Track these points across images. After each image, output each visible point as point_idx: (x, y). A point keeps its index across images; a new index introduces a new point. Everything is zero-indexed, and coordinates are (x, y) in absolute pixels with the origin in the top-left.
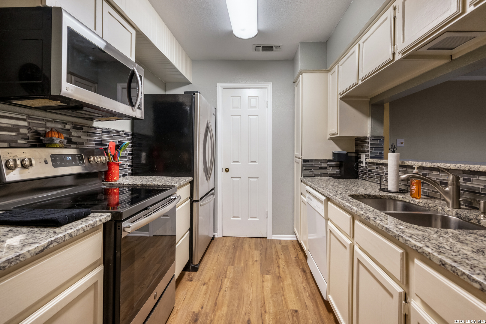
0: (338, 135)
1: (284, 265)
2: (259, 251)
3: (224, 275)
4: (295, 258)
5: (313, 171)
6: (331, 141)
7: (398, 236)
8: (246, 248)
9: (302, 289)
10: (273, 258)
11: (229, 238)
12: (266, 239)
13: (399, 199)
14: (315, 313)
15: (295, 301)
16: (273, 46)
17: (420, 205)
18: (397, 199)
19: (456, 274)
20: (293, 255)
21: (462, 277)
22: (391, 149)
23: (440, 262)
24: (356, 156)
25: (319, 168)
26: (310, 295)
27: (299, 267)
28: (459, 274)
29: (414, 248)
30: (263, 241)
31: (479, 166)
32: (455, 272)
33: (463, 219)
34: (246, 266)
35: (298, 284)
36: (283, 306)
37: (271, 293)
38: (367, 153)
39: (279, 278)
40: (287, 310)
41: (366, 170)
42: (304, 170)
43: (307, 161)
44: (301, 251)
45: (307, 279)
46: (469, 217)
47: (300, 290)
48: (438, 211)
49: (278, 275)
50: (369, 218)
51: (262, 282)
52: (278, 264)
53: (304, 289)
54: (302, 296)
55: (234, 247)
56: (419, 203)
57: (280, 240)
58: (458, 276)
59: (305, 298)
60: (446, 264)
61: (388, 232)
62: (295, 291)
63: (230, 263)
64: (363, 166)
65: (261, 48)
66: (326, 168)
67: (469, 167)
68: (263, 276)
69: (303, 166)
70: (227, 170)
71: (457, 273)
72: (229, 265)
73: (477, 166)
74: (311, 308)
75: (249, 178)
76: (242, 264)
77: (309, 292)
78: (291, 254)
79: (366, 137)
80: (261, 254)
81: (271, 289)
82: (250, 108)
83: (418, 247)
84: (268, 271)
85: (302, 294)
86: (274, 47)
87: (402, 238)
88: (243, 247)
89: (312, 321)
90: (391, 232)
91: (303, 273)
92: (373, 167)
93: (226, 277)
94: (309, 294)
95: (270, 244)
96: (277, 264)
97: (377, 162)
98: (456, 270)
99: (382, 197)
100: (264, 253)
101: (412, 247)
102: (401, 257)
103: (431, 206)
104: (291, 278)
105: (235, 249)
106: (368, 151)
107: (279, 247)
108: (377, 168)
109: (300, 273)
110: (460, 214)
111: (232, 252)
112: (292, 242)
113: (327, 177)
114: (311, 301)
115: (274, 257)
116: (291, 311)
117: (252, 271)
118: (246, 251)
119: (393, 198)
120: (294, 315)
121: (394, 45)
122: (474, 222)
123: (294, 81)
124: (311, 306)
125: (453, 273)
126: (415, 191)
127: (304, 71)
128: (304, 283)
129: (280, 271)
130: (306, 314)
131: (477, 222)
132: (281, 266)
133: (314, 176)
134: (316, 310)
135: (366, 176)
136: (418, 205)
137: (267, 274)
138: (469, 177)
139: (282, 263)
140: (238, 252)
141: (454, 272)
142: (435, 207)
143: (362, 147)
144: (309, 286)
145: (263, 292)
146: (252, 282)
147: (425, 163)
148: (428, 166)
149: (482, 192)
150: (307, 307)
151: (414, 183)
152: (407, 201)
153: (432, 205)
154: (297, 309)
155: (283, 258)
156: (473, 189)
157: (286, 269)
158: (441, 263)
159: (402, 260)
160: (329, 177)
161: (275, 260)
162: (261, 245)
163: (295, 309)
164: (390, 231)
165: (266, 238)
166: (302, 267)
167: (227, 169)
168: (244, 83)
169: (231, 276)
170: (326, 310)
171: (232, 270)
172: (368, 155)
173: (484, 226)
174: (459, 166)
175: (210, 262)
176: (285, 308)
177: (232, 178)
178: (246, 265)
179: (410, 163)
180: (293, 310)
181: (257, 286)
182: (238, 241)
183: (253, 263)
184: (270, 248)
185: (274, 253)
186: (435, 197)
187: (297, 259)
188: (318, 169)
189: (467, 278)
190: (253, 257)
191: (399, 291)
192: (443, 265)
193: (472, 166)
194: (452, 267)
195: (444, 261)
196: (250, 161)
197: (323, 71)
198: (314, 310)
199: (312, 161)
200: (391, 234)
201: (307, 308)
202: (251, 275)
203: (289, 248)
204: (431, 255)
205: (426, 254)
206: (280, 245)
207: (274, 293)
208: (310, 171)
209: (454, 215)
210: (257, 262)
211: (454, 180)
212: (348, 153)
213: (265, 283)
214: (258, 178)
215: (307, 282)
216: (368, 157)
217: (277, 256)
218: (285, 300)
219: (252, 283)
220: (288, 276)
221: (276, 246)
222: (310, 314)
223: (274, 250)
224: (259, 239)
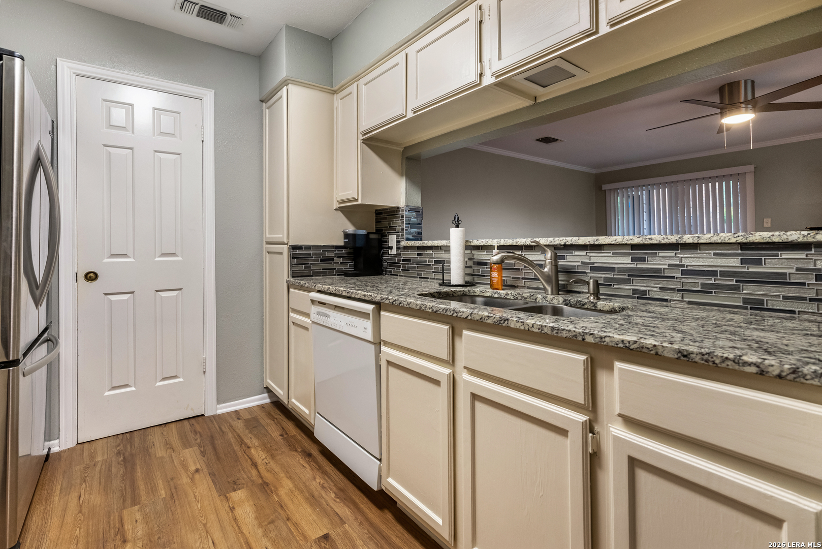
0: (359, 202)
1: (264, 457)
2: (196, 448)
3: (118, 537)
4: (282, 435)
5: (310, 267)
6: (340, 214)
7: (583, 334)
8: (160, 451)
9: (319, 488)
10: (234, 451)
11: (100, 442)
12: (203, 417)
13: (476, 294)
14: (361, 523)
15: (315, 518)
16: (226, 14)
17: (508, 297)
18: (473, 294)
19: (711, 364)
20: (274, 432)
21: (724, 365)
22: (454, 223)
23: (677, 355)
24: (380, 237)
25: (322, 260)
26: (338, 495)
27: (296, 451)
28: (717, 361)
29: (621, 345)
30: (198, 423)
31: (578, 238)
32: (709, 360)
33: (573, 305)
34: (175, 492)
35: (307, 484)
36: (297, 541)
37: (260, 525)
38: (400, 232)
39: (265, 488)
40: (309, 544)
41: (399, 260)
42: (294, 264)
43: (300, 248)
44: (287, 420)
45: (319, 466)
46: (581, 301)
47: (316, 494)
48: (538, 301)
49: (260, 481)
50: (508, 320)
51: (229, 511)
52: (251, 459)
53: (323, 487)
54: (325, 503)
55: (124, 458)
56: (507, 294)
57: (236, 412)
58: (715, 365)
59: (331, 503)
60: (692, 353)
61: (557, 333)
62: (307, 499)
63: (124, 501)
64: (392, 253)
65: (197, 7)
66: (332, 260)
67: (564, 241)
68: (227, 498)
69: (293, 257)
70: (91, 277)
71: (714, 362)
72: (125, 508)
73: (575, 238)
74: (350, 518)
75: (157, 291)
76: (163, 492)
77: (334, 488)
78: (270, 432)
79: (398, 208)
80: (203, 454)
81: (256, 518)
82: (158, 135)
83: (629, 342)
84: (235, 482)
85: (323, 497)
86: (228, 15)
87: (592, 336)
88: (148, 451)
89: (362, 540)
90: (564, 332)
91: (307, 459)
92: (413, 255)
93: (125, 541)
94: (335, 493)
95: (217, 426)
96: (249, 460)
97: (422, 245)
98: (712, 358)
99: (455, 294)
100: (209, 448)
101: (616, 345)
102: (584, 366)
103: (526, 297)
104: (290, 478)
105: (128, 462)
106: (402, 229)
107: (239, 425)
108: (419, 255)
109: (302, 461)
110: (570, 300)
111: (121, 472)
112: (263, 407)
113: (335, 275)
114: (344, 504)
115: (237, 448)
116: (315, 542)
117: (195, 497)
118: (162, 458)
119: (468, 293)
120: (324, 547)
121: (480, 61)
122: (589, 307)
123: (263, 99)
124: (349, 513)
125: (706, 363)
126: (496, 279)
127: (292, 80)
128: (317, 476)
129: (262, 472)
130: (346, 533)
131: (593, 306)
132: (259, 461)
133: (313, 276)
134: (360, 517)
135: (399, 269)
136: (506, 299)
137: (235, 490)
138: (563, 253)
139: (259, 455)
140: (138, 467)
141: (707, 361)
142: (532, 297)
143: (389, 224)
144: (329, 478)
145: (242, 533)
146: (204, 522)
147: (502, 240)
148: (508, 244)
149: (579, 271)
150: (341, 519)
151: (495, 269)
152: (488, 295)
153: (528, 295)
154: (325, 532)
155: (256, 444)
156: (567, 269)
157: (272, 464)
158: (679, 355)
159: (586, 371)
160: (337, 275)
161: (240, 454)
162: (196, 432)
163: (321, 534)
164: (564, 330)
165: (203, 415)
166: (302, 448)
167: (92, 275)
168: (141, 75)
169: (140, 534)
170: (376, 508)
171: (138, 516)
172: (403, 235)
173: (602, 309)
174: (552, 240)
175: (55, 521)
176: (302, 543)
177: (106, 294)
178: (173, 490)
179: (479, 242)
180: (319, 539)
181: (221, 526)
182: (131, 441)
183: (192, 479)
184: (221, 434)
185: (233, 441)
186: (517, 285)
187: (285, 436)
188: (319, 262)
189: (734, 364)
190: (185, 466)
191: (581, 421)
192: (685, 356)
193: (569, 239)
194: (703, 355)
195: (687, 351)
196: (158, 254)
197: (326, 89)
198: (356, 519)
199: (308, 247)
200: (564, 334)
201: (343, 522)
202: (196, 508)
203: (262, 421)
204: (660, 348)
205: (648, 348)
206: (240, 421)
207: (266, 523)
208: (305, 267)
209: (560, 303)
210: (201, 472)
211: (553, 258)
212: (369, 233)
213: (239, 511)
214: (180, 289)
215: (322, 473)
216: (403, 238)
217: (243, 445)
218: (296, 525)
219: (205, 525)
220: (282, 475)
221: (231, 426)
222: (353, 529)
223: (230, 435)
224: (186, 422)
